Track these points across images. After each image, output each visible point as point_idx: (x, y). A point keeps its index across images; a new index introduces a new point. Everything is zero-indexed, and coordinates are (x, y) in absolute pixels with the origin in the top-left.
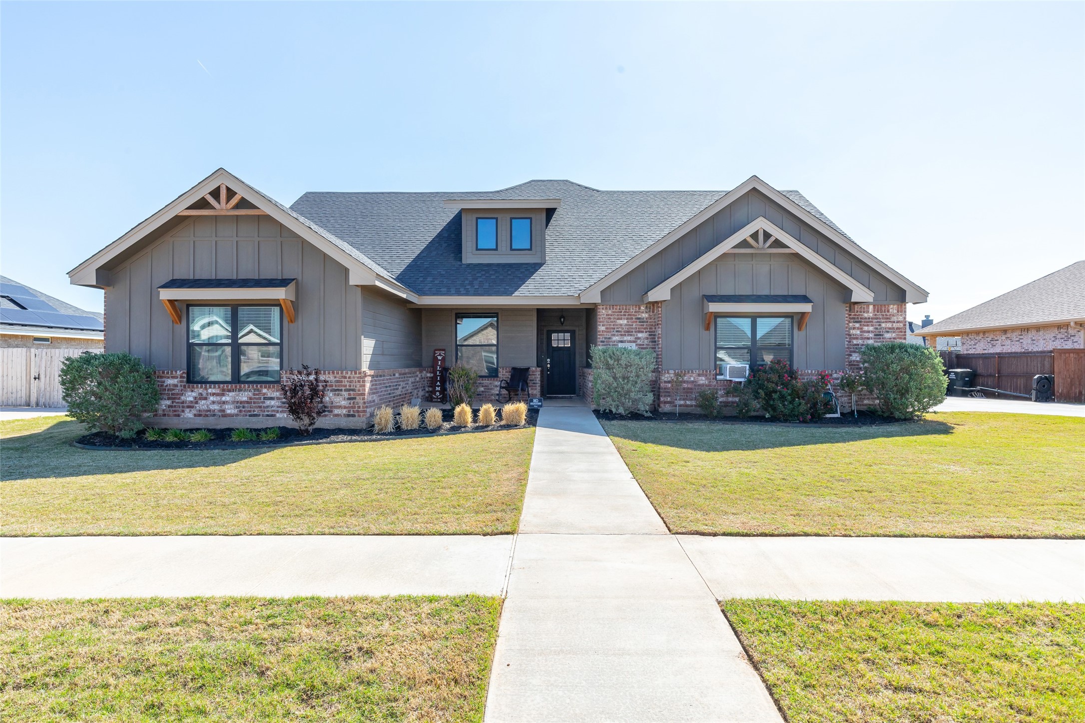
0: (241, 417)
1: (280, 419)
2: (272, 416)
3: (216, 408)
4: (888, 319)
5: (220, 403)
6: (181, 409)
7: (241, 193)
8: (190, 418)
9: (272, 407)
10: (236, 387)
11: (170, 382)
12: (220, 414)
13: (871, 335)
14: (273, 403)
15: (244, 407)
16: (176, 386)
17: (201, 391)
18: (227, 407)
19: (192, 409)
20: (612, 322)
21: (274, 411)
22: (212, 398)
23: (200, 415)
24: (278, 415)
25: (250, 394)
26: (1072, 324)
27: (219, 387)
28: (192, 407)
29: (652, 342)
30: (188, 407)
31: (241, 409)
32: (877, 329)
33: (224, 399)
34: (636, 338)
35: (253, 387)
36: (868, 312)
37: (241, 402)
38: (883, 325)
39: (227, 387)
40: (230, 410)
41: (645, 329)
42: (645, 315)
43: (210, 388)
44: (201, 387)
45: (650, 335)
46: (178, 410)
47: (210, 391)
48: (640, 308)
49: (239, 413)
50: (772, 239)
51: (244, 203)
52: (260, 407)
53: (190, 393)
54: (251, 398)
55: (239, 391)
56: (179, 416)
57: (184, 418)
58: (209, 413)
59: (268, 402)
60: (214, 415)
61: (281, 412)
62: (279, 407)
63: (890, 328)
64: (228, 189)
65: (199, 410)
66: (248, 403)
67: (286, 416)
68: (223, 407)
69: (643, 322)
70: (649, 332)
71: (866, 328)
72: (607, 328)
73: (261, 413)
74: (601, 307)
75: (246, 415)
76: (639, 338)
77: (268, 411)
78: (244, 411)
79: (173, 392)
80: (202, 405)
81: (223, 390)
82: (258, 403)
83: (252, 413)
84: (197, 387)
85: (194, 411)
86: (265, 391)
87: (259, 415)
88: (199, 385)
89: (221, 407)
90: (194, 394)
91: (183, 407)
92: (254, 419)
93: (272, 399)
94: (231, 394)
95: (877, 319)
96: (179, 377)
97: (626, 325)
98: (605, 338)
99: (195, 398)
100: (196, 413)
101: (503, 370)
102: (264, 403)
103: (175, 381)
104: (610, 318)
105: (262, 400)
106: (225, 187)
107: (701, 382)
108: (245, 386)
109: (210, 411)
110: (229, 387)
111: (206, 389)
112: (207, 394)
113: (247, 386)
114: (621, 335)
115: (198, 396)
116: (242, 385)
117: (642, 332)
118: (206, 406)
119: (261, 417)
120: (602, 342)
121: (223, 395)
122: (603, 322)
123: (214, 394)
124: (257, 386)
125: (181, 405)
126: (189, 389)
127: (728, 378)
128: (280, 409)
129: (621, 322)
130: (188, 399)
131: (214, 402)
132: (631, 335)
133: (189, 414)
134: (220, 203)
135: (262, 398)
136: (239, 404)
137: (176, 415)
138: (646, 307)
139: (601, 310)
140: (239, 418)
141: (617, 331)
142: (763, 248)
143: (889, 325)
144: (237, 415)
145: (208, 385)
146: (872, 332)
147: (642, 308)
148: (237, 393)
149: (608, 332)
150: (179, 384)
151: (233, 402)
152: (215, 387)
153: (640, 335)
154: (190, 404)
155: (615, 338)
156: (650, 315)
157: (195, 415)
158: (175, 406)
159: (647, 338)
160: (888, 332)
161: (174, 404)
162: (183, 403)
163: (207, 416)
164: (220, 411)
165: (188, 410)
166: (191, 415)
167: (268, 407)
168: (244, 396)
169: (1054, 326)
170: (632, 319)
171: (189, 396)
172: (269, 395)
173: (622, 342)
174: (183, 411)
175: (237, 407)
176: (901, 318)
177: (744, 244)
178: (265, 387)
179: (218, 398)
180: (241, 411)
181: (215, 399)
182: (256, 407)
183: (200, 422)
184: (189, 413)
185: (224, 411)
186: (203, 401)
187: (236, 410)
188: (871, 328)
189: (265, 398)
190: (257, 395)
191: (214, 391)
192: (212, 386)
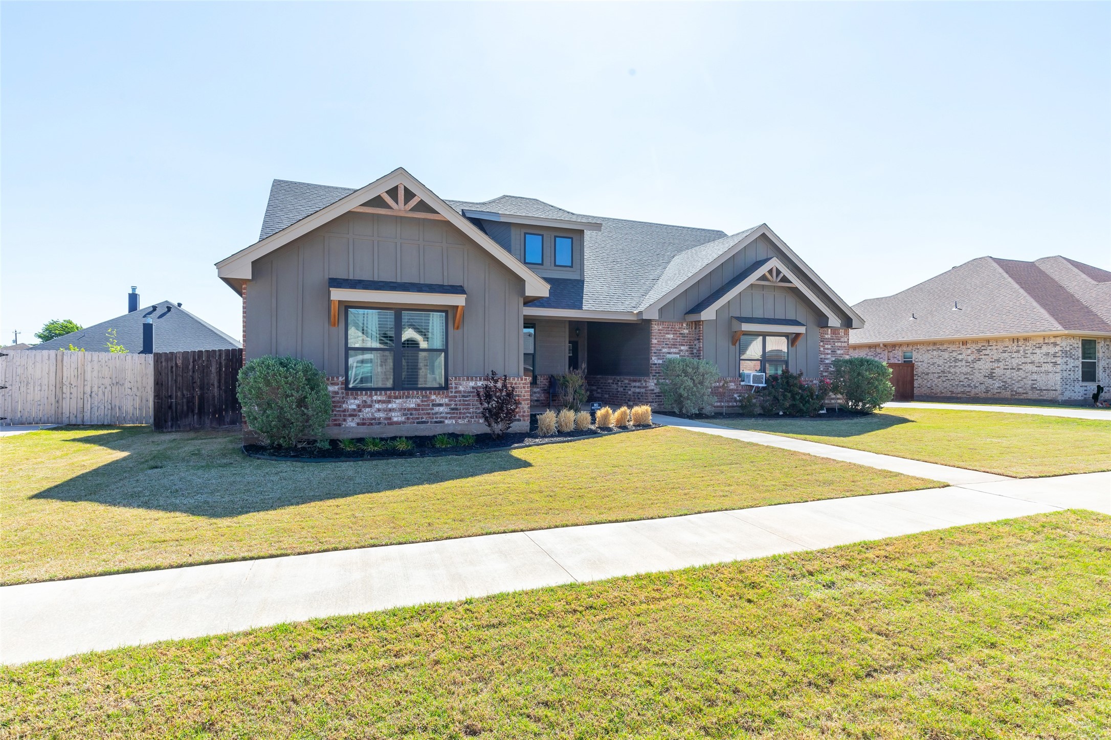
0: (409, 425)
1: (448, 425)
2: (441, 422)
3: (381, 415)
4: (839, 340)
5: (386, 411)
6: (342, 418)
7: (420, 195)
8: (353, 427)
9: (441, 413)
10: (404, 394)
11: (331, 388)
12: (386, 422)
13: (829, 352)
14: (441, 409)
15: (411, 414)
16: (337, 393)
17: (365, 398)
18: (393, 414)
19: (355, 418)
20: (662, 336)
21: (442, 417)
22: (377, 406)
23: (364, 424)
24: (446, 422)
25: (419, 401)
26: (881, 345)
27: (386, 394)
28: (355, 415)
29: (691, 354)
30: (351, 415)
31: (409, 416)
32: (832, 347)
33: (390, 406)
34: (679, 351)
35: (422, 393)
36: (828, 334)
37: (409, 409)
38: (836, 344)
39: (395, 393)
40: (397, 417)
41: (686, 342)
42: (686, 331)
43: (376, 395)
44: (366, 394)
45: (690, 348)
46: (339, 419)
47: (375, 398)
48: (682, 325)
49: (406, 421)
50: (781, 275)
51: (423, 206)
52: (429, 414)
53: (353, 401)
54: (419, 405)
55: (406, 398)
56: (340, 425)
57: (346, 427)
58: (373, 421)
59: (437, 409)
60: (380, 423)
61: (450, 418)
62: (448, 413)
63: (840, 347)
64: (406, 190)
65: (363, 419)
66: (415, 409)
67: (454, 422)
68: (390, 415)
69: (684, 337)
70: (689, 345)
71: (826, 346)
72: (658, 341)
73: (429, 420)
74: (654, 323)
75: (414, 423)
76: (682, 351)
77: (437, 418)
78: (412, 419)
79: (333, 400)
80: (367, 413)
81: (390, 397)
82: (427, 410)
83: (420, 420)
84: (362, 394)
85: (357, 420)
86: (433, 397)
87: (427, 422)
88: (364, 392)
89: (387, 414)
90: (357, 402)
91: (345, 416)
92: (422, 426)
93: (441, 405)
94: (397, 401)
95: (833, 339)
96: (340, 383)
97: (673, 339)
98: (657, 350)
99: (358, 406)
100: (359, 421)
101: (541, 377)
102: (433, 409)
103: (336, 388)
104: (660, 333)
105: (431, 407)
106: (403, 187)
107: (732, 387)
108: (413, 392)
109: (375, 419)
110: (397, 394)
111: (371, 396)
112: (372, 401)
113: (415, 392)
114: (669, 347)
115: (361, 403)
116: (411, 392)
117: (684, 345)
118: (370, 414)
119: (429, 424)
120: (655, 353)
121: (389, 402)
122: (655, 336)
123: (379, 402)
124: (426, 393)
125: (342, 413)
126: (351, 397)
127: (752, 384)
128: (449, 416)
129: (668, 336)
130: (350, 407)
131: (379, 410)
132: (676, 348)
133: (351, 423)
134: (397, 203)
135: (431, 405)
136: (405, 411)
137: (336, 425)
138: (687, 325)
139: (654, 326)
140: (406, 425)
141: (666, 344)
142: (776, 282)
143: (839, 344)
144: (404, 423)
145: (373, 392)
146: (830, 349)
147: (684, 325)
148: (405, 400)
149: (659, 344)
150: (340, 392)
151: (400, 410)
152: (381, 394)
153: (682, 348)
154: (352, 413)
155: (665, 350)
156: (689, 331)
157: (358, 424)
158: (335, 415)
159: (687, 351)
160: (839, 349)
161: (335, 413)
162: (344, 411)
163: (372, 424)
164: (386, 419)
165: (350, 419)
166: (353, 424)
167: (436, 413)
168: (412, 403)
169: (866, 347)
170: (677, 334)
171: (351, 404)
172: (438, 402)
173: (669, 353)
174: (345, 420)
175: (404, 415)
176: (846, 340)
177: (763, 278)
178: (435, 394)
179: (384, 406)
180: (408, 419)
181: (380, 407)
182: (424, 414)
183: (363, 432)
184: (352, 421)
185: (390, 419)
186: (367, 409)
187: (403, 418)
188: (829, 346)
189: (433, 405)
190: (425, 401)
191: (379, 398)
192: (378, 393)
